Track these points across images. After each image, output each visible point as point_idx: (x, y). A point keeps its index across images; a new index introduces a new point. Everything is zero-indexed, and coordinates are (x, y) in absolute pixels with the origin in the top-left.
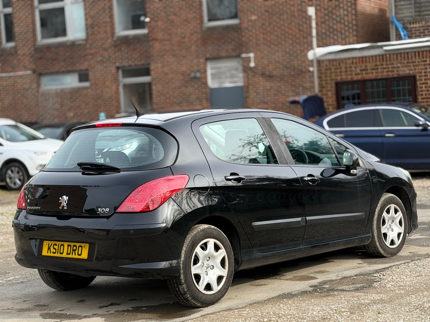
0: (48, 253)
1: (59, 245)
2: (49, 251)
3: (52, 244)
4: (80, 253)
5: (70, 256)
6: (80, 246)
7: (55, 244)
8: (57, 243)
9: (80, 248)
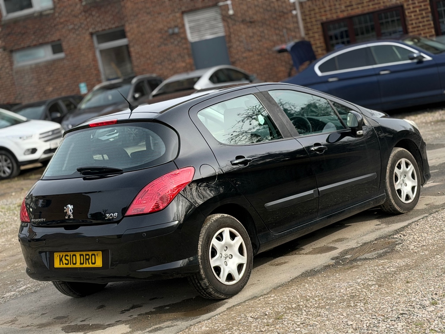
0: (60, 264)
1: (70, 255)
2: (61, 262)
3: (63, 255)
4: (93, 262)
5: (84, 266)
6: (92, 255)
7: (66, 256)
9: (93, 257)
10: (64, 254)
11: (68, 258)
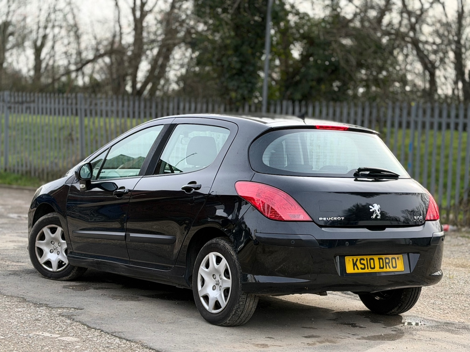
0: (354, 269)
1: (367, 259)
2: (355, 267)
3: (357, 260)
4: (394, 265)
7: (361, 260)
8: (365, 257)
9: (394, 260)
10: (359, 258)
11: (365, 262)
